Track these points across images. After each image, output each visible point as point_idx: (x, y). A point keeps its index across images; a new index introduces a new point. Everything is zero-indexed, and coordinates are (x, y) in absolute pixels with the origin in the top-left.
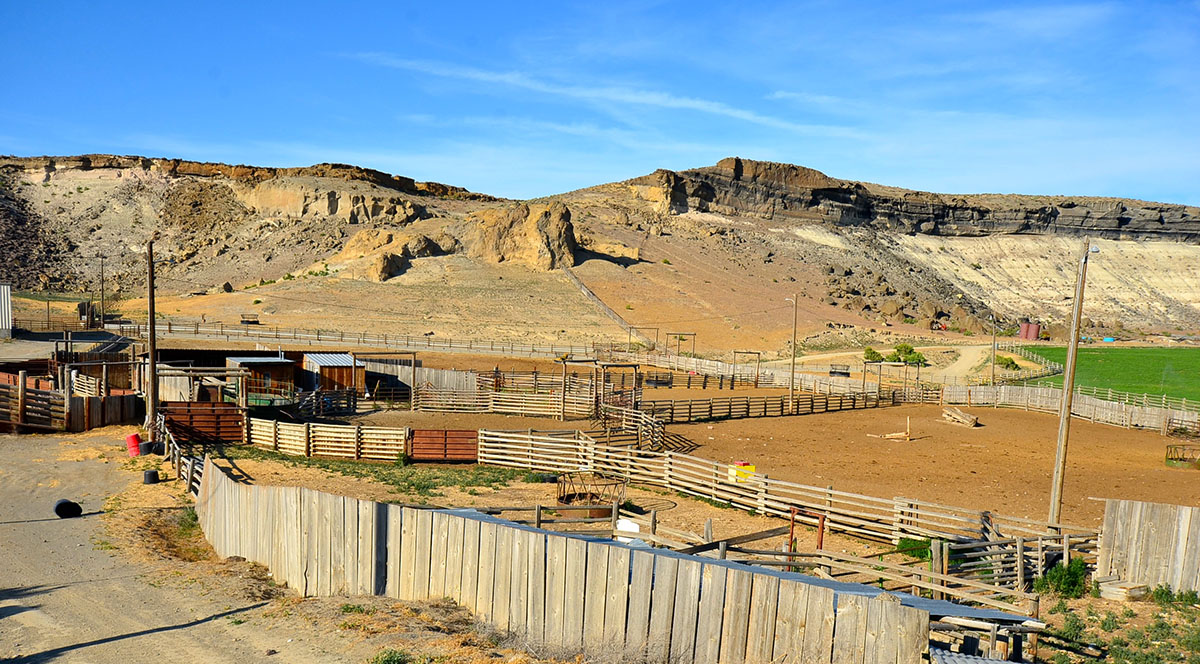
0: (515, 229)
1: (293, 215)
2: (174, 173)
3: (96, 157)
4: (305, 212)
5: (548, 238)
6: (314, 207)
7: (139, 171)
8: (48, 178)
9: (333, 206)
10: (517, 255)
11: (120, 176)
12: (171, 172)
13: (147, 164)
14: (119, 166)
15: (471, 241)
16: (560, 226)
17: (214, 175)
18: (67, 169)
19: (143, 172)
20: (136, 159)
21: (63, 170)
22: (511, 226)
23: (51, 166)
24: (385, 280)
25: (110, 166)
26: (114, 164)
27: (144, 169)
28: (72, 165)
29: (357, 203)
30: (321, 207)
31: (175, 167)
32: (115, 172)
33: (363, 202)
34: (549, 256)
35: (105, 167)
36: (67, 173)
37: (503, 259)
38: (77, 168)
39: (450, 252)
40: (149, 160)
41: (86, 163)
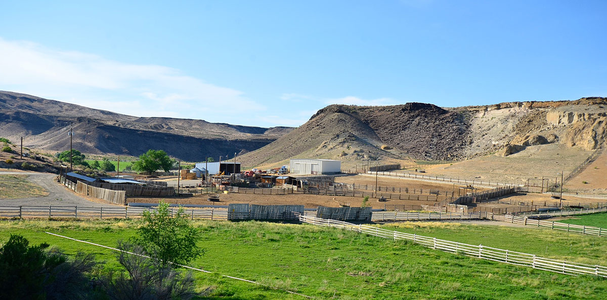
0: (585, 131)
1: (555, 124)
2: (531, 107)
3: (502, 104)
4: (559, 122)
5: (596, 134)
6: (562, 121)
7: (517, 108)
8: (485, 114)
9: (570, 120)
10: (581, 143)
11: (509, 111)
12: (529, 107)
13: (520, 104)
14: (510, 107)
15: (562, 137)
16: (605, 128)
17: (548, 107)
18: (492, 110)
19: (518, 108)
20: (516, 103)
21: (490, 111)
22: (583, 129)
23: (486, 110)
24: (506, 156)
25: (507, 107)
26: (508, 106)
27: (519, 107)
28: (493, 108)
29: (581, 117)
30: (565, 120)
31: (532, 105)
32: (508, 109)
33: (584, 116)
34: (594, 142)
35: (505, 108)
36: (492, 112)
37: (574, 144)
38: (495, 109)
39: (552, 142)
40: (521, 103)
41: (498, 107)
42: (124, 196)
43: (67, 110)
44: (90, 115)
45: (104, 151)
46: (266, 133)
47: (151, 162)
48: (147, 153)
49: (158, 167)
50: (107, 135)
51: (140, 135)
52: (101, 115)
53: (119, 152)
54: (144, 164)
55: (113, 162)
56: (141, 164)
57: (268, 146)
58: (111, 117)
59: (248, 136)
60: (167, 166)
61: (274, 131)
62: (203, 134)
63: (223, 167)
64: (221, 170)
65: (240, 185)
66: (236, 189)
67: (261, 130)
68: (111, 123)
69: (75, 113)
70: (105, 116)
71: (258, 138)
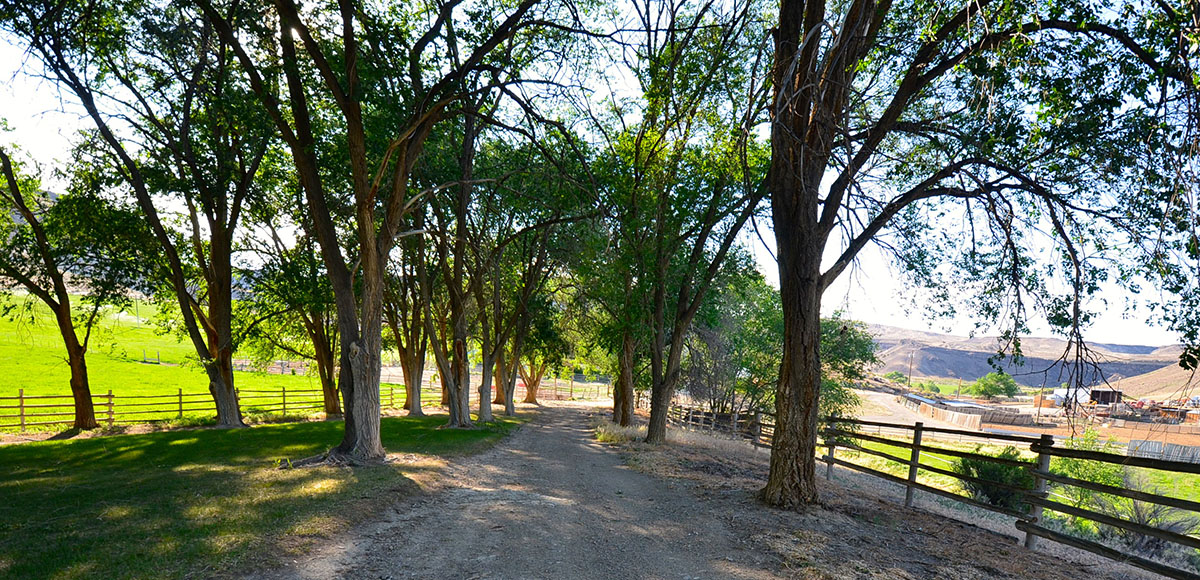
42: (979, 420)
43: (889, 333)
44: (913, 336)
45: (927, 373)
46: (1154, 353)
47: (991, 386)
48: (987, 376)
49: (999, 391)
50: (932, 357)
51: (971, 357)
52: (926, 336)
53: (945, 375)
54: (982, 388)
55: (937, 385)
56: (978, 388)
57: (1164, 369)
58: (936, 337)
59: (1125, 357)
60: (1011, 391)
61: (1168, 351)
62: (1055, 355)
63: (1095, 395)
64: (1093, 398)
65: (1125, 417)
66: (1120, 422)
67: (1149, 350)
68: (936, 345)
69: (897, 336)
70: (930, 337)
71: (1140, 359)
